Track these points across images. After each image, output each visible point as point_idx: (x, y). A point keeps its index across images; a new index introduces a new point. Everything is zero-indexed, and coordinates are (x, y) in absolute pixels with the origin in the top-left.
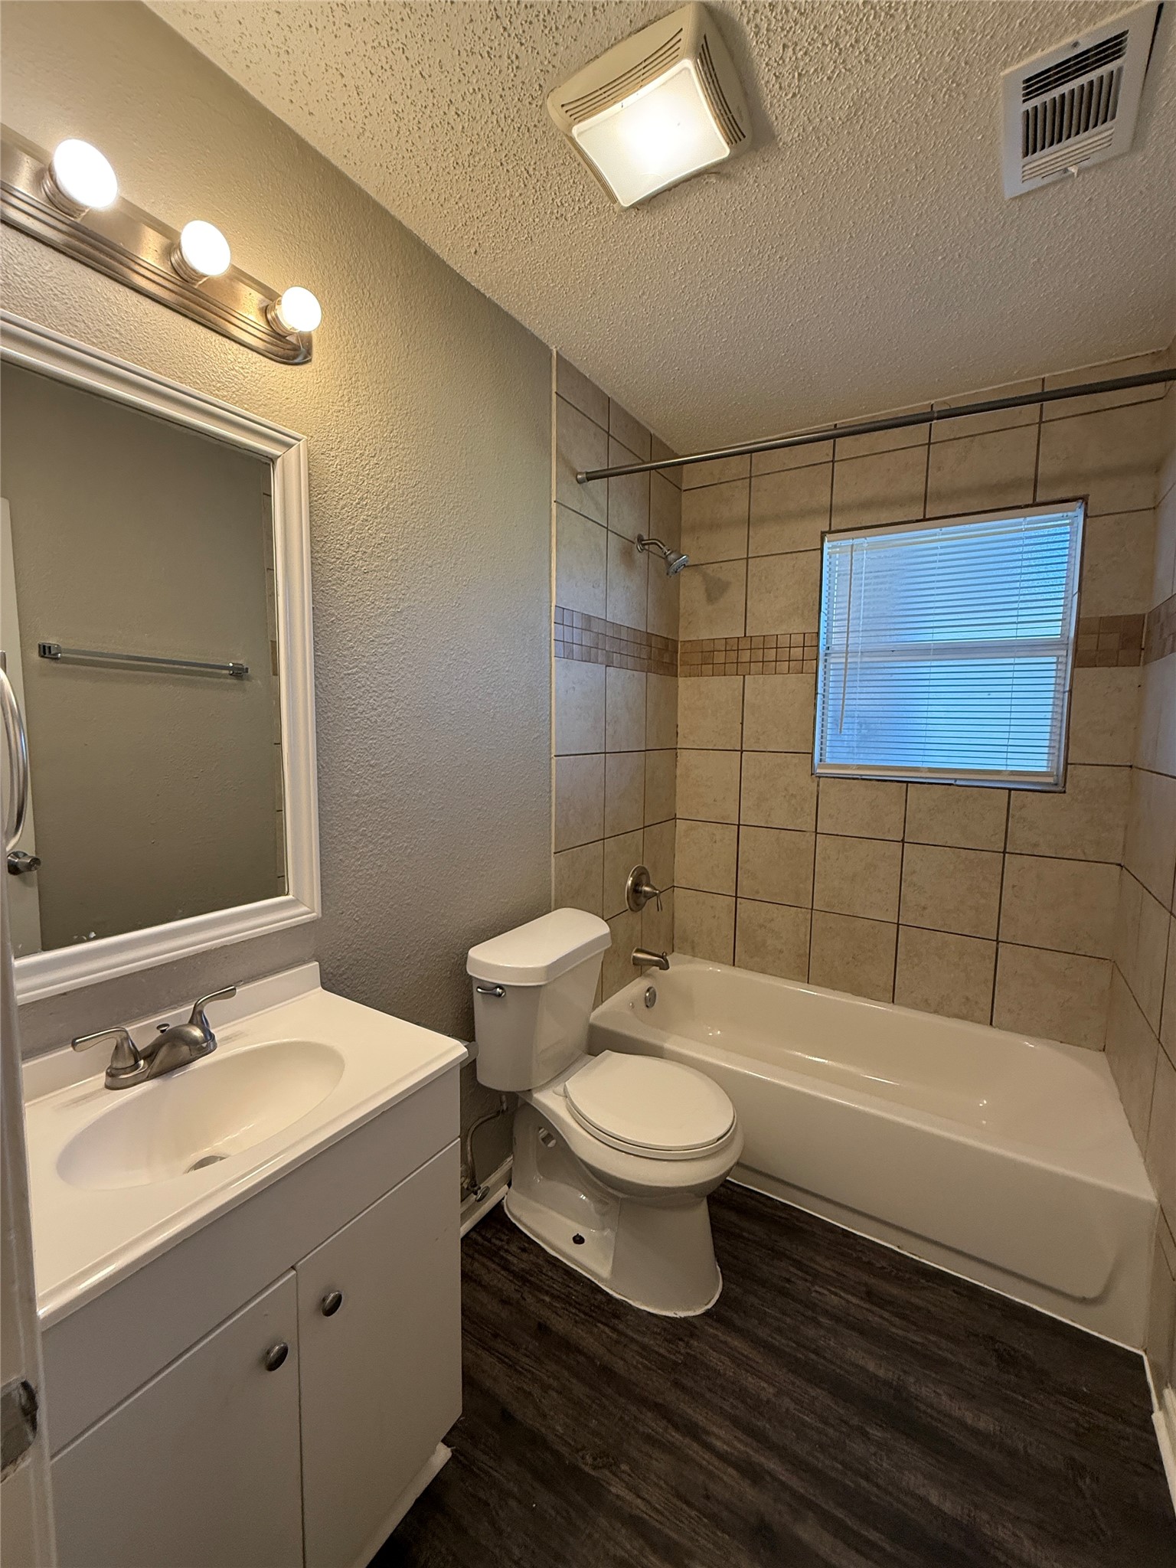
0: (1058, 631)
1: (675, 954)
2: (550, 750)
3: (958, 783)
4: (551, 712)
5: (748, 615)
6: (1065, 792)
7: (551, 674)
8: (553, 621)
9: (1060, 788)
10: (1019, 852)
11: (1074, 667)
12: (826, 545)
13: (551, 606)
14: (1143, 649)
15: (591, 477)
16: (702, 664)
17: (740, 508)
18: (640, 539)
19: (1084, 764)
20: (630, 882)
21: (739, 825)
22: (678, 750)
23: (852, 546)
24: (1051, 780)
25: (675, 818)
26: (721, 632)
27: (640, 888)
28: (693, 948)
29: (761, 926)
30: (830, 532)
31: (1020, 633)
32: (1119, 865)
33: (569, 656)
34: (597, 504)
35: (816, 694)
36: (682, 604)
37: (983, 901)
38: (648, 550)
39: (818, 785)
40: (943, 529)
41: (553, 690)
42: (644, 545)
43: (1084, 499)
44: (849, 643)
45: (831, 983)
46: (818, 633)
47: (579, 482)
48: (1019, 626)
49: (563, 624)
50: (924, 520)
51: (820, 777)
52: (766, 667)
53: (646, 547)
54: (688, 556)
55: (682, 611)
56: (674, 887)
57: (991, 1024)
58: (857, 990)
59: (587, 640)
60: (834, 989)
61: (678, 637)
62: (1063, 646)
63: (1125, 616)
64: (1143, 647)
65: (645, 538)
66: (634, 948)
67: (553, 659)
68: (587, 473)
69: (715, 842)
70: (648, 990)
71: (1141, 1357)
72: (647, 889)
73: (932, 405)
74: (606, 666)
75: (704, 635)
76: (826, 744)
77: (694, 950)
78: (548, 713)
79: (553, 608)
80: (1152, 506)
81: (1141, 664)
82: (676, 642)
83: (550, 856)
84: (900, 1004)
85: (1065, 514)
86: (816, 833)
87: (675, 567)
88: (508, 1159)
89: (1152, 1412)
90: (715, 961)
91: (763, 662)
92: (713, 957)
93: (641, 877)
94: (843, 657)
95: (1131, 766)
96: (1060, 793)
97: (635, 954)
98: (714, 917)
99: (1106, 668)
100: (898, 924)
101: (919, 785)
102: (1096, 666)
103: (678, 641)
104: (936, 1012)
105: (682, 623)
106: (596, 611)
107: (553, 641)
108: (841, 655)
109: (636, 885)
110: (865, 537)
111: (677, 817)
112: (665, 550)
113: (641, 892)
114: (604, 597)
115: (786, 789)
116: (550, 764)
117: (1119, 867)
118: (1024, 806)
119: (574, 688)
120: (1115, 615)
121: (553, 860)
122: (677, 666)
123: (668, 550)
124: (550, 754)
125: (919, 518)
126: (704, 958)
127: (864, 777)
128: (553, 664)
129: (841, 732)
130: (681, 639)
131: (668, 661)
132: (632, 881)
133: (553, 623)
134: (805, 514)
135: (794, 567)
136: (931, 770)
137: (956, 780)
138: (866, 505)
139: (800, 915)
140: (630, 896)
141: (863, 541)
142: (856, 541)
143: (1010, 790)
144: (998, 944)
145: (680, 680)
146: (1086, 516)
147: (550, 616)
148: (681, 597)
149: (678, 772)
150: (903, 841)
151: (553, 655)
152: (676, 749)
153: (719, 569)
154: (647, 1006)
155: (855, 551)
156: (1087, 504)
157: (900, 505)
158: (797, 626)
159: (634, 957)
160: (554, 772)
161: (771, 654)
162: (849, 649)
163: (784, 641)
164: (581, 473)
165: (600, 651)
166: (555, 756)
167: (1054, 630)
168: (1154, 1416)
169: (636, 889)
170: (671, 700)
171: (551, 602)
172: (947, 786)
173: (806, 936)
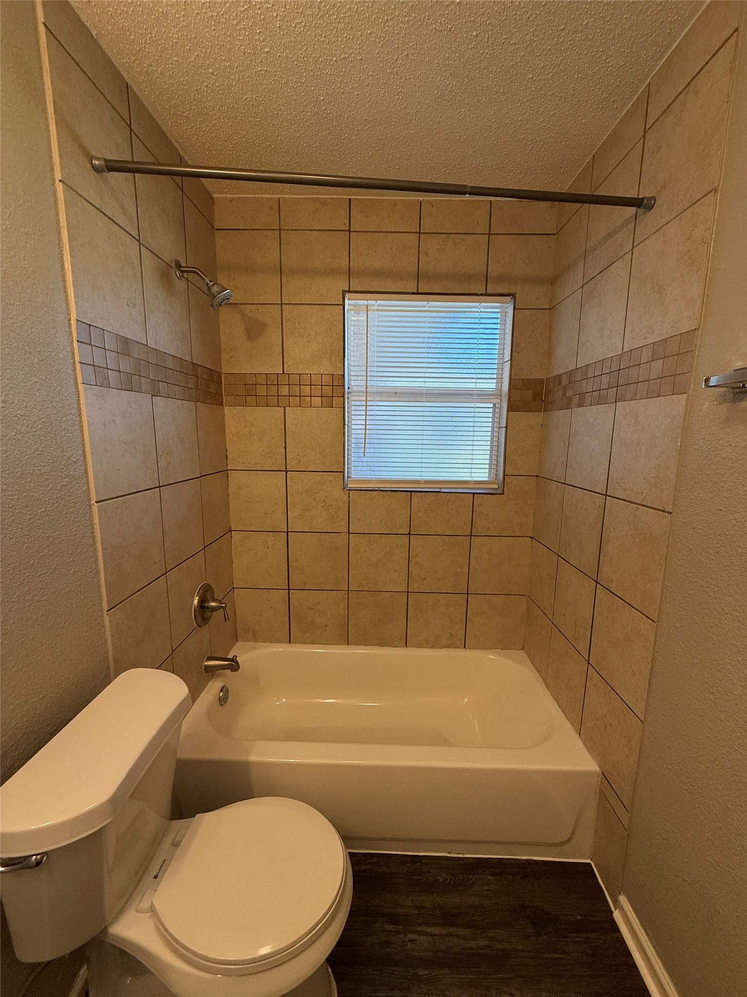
0: (494, 386)
1: (239, 643)
2: (89, 494)
3: (443, 490)
4: (84, 451)
5: (285, 354)
6: (503, 494)
7: (79, 404)
8: (75, 339)
9: (500, 492)
10: (479, 535)
11: (509, 410)
12: (347, 302)
13: (70, 320)
14: (543, 401)
15: (112, 167)
16: (246, 396)
17: (271, 256)
18: (178, 265)
19: (514, 475)
20: (196, 601)
21: (287, 532)
22: (229, 472)
23: (367, 306)
24: (496, 486)
25: (231, 531)
26: (261, 368)
27: (206, 605)
28: (254, 635)
29: (310, 609)
30: (349, 292)
31: (479, 386)
32: (531, 537)
33: (105, 383)
34: (122, 207)
35: (344, 424)
36: (223, 338)
37: (459, 570)
38: (187, 279)
39: (349, 497)
40: (430, 303)
41: (85, 425)
42: (182, 272)
43: (513, 295)
44: (368, 384)
45: (365, 641)
46: (344, 375)
47: (96, 169)
48: (478, 381)
49: (90, 344)
50: (418, 293)
51: (350, 490)
52: (301, 400)
53: (185, 274)
54: (231, 290)
55: (223, 345)
56: (234, 588)
57: (465, 647)
58: (382, 643)
59: (125, 365)
60: (366, 645)
61: (221, 369)
62: (498, 396)
63: (535, 379)
64: (543, 400)
65: (183, 264)
66: (204, 658)
67: (81, 387)
68: (106, 160)
69: (268, 548)
70: (221, 691)
71: (590, 863)
72: (213, 604)
73: (421, 201)
74: (152, 396)
75: (247, 370)
76: (351, 464)
77: (255, 636)
78: (81, 452)
79: (73, 323)
80: (549, 308)
81: (543, 411)
82: (219, 374)
83: (102, 616)
84: (411, 647)
85: (502, 305)
86: (349, 533)
87: (219, 300)
88: (82, 971)
89: (612, 913)
90: (274, 643)
91: (300, 396)
92: (272, 639)
93: (206, 593)
94: (364, 396)
95: (537, 476)
96: (501, 494)
97: (206, 663)
98: (271, 608)
99: (525, 413)
100: (408, 592)
101: (418, 493)
102: (519, 411)
103: (221, 373)
104: (433, 647)
105: (225, 357)
106: (134, 333)
107: (78, 365)
108: (361, 394)
109: (202, 601)
110: (376, 300)
111: (232, 529)
112: (207, 280)
113: (207, 607)
114: (143, 319)
115: (324, 501)
116: (91, 512)
117: (531, 539)
118: (482, 504)
119: (114, 421)
120: (529, 378)
121: (107, 619)
122: (222, 395)
123: (211, 281)
124: (90, 500)
125: (414, 291)
126: (265, 641)
127: (380, 489)
128: (82, 392)
129: (364, 455)
130: (223, 371)
131: (214, 392)
132: (198, 600)
133: (75, 343)
134: (330, 272)
135: (322, 317)
136: (427, 482)
137: (440, 488)
138: (377, 274)
139: (340, 596)
140: (197, 614)
141: (376, 303)
142: (370, 302)
143: (474, 494)
144: (468, 595)
145: (226, 408)
146: (514, 307)
147: (71, 333)
148: (222, 333)
149: (230, 492)
150: (409, 534)
151: (80, 380)
152: (226, 470)
153: (256, 311)
154: (221, 705)
155: (369, 311)
156: (515, 299)
157: (401, 278)
158: (326, 368)
159: (205, 666)
160: (96, 520)
161: (306, 390)
162: (368, 389)
163: (316, 380)
164: (98, 159)
165: (143, 379)
166: (96, 502)
167: (492, 385)
168: (614, 915)
169: (202, 605)
170: (220, 426)
171: (69, 314)
172: (437, 493)
173: (344, 611)
